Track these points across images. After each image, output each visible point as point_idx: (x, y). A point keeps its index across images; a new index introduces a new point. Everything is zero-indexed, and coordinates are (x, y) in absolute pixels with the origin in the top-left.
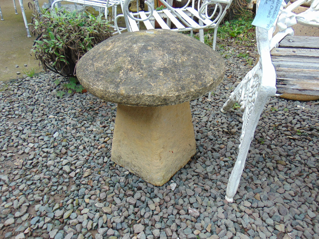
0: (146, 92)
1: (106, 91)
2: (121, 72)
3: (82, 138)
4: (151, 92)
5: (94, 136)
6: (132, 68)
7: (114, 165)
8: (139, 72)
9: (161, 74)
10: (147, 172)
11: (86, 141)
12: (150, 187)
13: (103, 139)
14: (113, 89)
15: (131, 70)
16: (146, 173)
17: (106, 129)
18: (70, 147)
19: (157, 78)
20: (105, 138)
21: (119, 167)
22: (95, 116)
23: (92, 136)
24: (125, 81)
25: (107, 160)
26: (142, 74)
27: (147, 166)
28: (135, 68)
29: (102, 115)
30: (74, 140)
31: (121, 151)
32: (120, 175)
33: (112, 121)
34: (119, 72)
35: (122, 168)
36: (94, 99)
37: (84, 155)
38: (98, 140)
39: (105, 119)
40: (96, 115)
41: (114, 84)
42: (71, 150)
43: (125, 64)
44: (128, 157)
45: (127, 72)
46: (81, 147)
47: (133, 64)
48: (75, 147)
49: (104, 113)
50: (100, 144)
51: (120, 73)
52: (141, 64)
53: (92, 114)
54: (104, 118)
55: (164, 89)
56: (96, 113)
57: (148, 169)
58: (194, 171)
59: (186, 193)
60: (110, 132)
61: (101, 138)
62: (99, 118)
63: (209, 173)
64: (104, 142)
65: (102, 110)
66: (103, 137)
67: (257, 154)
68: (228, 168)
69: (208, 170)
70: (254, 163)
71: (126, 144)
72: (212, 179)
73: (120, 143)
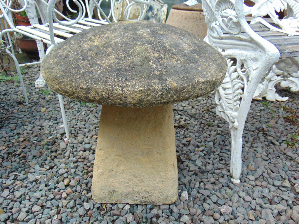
0: (199, 79)
1: (149, 90)
2: (150, 63)
3: (27, 196)
4: (204, 77)
5: (45, 185)
6: (161, 56)
7: (104, 207)
8: (173, 58)
9: (196, 57)
10: (159, 192)
11: (40, 197)
12: (165, 209)
13: (61, 183)
14: (158, 84)
15: (162, 59)
16: (159, 194)
17: (54, 170)
18: (17, 217)
19: (197, 62)
20: (63, 181)
21: (111, 206)
22: (23, 161)
23: (42, 186)
24: (165, 71)
26: (178, 60)
28: (165, 55)
29: (34, 156)
30: (17, 204)
32: (123, 215)
33: (55, 158)
34: (148, 63)
35: (116, 205)
36: (5, 142)
37: (49, 216)
38: (55, 188)
40: (25, 159)
41: (154, 78)
42: (22, 219)
43: (150, 53)
45: (158, 61)
46: (36, 208)
47: (159, 51)
48: (27, 212)
49: (36, 153)
50: (62, 191)
51: (152, 65)
52: (168, 49)
53: (18, 160)
54: (40, 159)
55: (213, 71)
56: (23, 157)
57: (161, 188)
58: (189, 171)
59: (203, 195)
60: (64, 171)
61: (58, 183)
62: (32, 161)
63: (201, 167)
64: (66, 186)
65: (29, 151)
66: (60, 181)
67: (216, 135)
68: (210, 156)
69: (198, 164)
70: (221, 143)
71: (123, 170)
72: (208, 171)
73: (110, 173)
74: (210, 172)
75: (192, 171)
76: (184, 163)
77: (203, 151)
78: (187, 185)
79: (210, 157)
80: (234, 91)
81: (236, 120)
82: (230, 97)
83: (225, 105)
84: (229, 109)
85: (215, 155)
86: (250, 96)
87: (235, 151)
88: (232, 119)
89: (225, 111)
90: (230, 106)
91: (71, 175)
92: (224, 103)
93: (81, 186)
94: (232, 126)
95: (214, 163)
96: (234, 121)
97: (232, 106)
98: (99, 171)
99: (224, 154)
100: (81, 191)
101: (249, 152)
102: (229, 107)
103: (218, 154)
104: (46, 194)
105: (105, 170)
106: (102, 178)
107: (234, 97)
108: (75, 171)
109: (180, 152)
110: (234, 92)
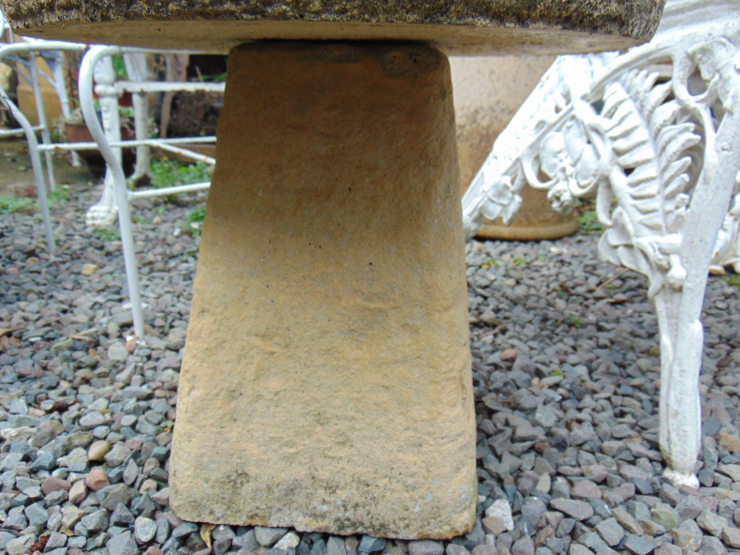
5: (21, 456)
7: (205, 536)
10: (407, 488)
13: (78, 452)
16: (406, 495)
17: (69, 414)
20: (87, 447)
21: (230, 534)
23: (12, 459)
25: (155, 527)
27: (409, 457)
29: (20, 377)
31: (243, 445)
33: (81, 384)
35: (250, 533)
38: (53, 467)
39: (41, 387)
44: (290, 459)
49: (29, 367)
50: (73, 476)
54: (36, 385)
57: (414, 469)
58: (513, 440)
59: (567, 516)
60: (100, 419)
61: (66, 452)
62: (7, 390)
63: (555, 430)
64: (92, 463)
65: (11, 362)
66: (77, 446)
67: (594, 348)
68: (579, 400)
69: (543, 421)
70: (615, 369)
71: (276, 394)
72: (580, 442)
73: (233, 404)
74: (587, 447)
75: (523, 440)
76: (495, 416)
77: (556, 386)
78: (506, 481)
79: (581, 405)
80: (664, 163)
81: (675, 260)
82: (652, 188)
83: (632, 221)
84: (646, 231)
85: (596, 401)
86: (730, 159)
87: (676, 368)
88: (660, 256)
89: (634, 241)
90: (649, 219)
91: (118, 431)
92: (628, 213)
93: (141, 465)
94: (659, 286)
95: (596, 421)
96: (669, 263)
97: (656, 216)
98: (195, 393)
99: (627, 399)
100: (139, 480)
101: (710, 396)
102: (648, 222)
103: (609, 399)
104: (18, 486)
105: (216, 391)
106: (205, 422)
107: (667, 184)
108: (136, 422)
109: (482, 384)
110: (664, 170)
